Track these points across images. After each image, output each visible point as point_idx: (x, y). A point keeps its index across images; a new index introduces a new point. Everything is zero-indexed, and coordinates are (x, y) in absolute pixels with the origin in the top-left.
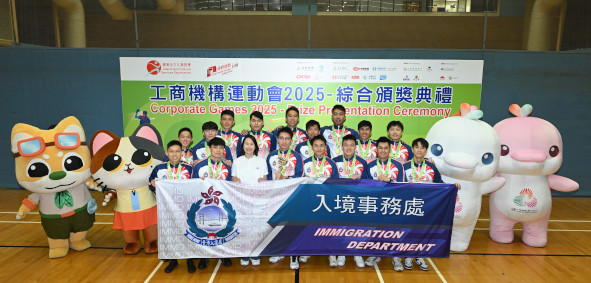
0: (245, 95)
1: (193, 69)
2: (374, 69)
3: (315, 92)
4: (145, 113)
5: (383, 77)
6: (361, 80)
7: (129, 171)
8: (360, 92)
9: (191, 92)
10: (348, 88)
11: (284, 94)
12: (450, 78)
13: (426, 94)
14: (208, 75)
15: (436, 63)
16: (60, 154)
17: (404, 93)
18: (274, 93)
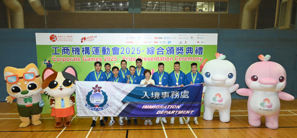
0: (101, 52)
1: (74, 39)
2: (165, 38)
3: (136, 50)
4: (49, 61)
5: (169, 42)
6: (159, 44)
7: (61, 89)
8: (158, 49)
9: (73, 51)
10: (152, 48)
11: (120, 51)
12: (202, 42)
13: (190, 50)
14: (82, 42)
15: (195, 35)
16: (26, 83)
17: (180, 50)
18: (116, 50)
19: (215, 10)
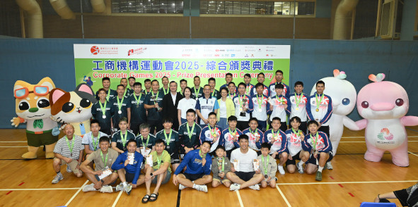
0: (151, 67)
1: (119, 51)
2: (228, 50)
3: (193, 64)
4: (90, 78)
5: (233, 55)
6: (220, 57)
7: (79, 111)
8: (220, 64)
9: (118, 65)
10: (213, 62)
11: (175, 66)
14: (129, 55)
16: (36, 98)
17: (246, 64)
18: (169, 65)
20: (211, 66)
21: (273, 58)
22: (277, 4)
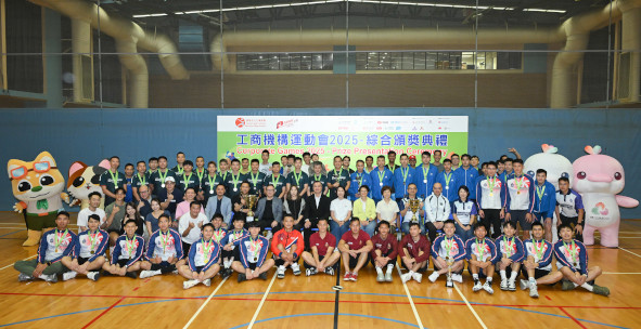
1: (267, 123)
2: (392, 122)
3: (351, 139)
4: (233, 154)
5: (398, 128)
6: (383, 130)
8: (382, 138)
9: (265, 139)
10: (375, 136)
11: (330, 140)
14: (278, 128)
17: (413, 139)
18: (323, 139)
19: (498, 68)
20: (371, 140)
21: (447, 131)
22: (466, 55)
